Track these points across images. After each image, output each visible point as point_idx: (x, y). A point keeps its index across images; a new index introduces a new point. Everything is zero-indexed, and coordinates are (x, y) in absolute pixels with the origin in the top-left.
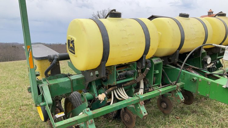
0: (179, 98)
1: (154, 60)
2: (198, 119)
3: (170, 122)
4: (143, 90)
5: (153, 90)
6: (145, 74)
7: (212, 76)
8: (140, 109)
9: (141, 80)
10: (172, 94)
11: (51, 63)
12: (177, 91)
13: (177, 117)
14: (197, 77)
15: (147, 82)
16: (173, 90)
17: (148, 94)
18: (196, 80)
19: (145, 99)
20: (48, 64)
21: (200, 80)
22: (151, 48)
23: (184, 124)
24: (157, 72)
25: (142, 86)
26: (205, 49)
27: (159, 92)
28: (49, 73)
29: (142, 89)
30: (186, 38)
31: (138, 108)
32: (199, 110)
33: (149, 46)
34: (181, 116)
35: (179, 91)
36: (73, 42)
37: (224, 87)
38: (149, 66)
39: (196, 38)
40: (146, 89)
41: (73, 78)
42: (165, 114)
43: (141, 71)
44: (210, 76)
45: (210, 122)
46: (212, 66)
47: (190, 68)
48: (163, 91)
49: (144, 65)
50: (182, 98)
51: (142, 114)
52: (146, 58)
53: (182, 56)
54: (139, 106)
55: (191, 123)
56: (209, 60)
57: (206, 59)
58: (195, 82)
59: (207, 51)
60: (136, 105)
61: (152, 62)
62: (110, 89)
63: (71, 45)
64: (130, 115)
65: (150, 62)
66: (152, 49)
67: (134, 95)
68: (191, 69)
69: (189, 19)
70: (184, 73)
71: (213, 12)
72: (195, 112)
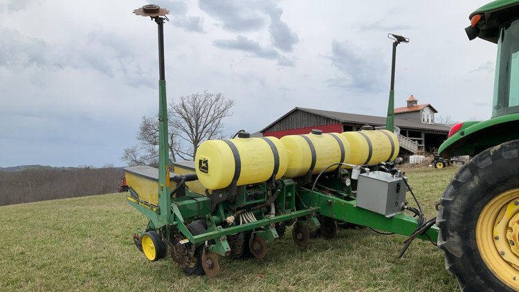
1: (285, 181)
5: (286, 214)
6: (275, 196)
7: (350, 198)
8: (271, 232)
9: (272, 203)
11: (177, 185)
12: (312, 216)
14: (332, 199)
16: (307, 213)
18: (331, 202)
19: (275, 222)
20: (174, 186)
21: (335, 202)
24: (290, 194)
25: (273, 211)
26: (347, 170)
28: (174, 196)
30: (317, 157)
31: (269, 230)
33: (279, 164)
35: (314, 215)
36: (206, 162)
37: (355, 206)
38: (280, 187)
39: (330, 157)
40: (278, 212)
41: (200, 200)
43: (271, 193)
44: (348, 198)
47: (326, 190)
48: (296, 215)
49: (274, 185)
50: (318, 224)
51: (273, 236)
52: (276, 179)
53: (315, 176)
56: (348, 182)
57: (345, 180)
58: (330, 204)
60: (267, 227)
61: (283, 183)
62: (239, 212)
63: (204, 165)
64: (259, 243)
65: (280, 183)
66: (282, 168)
68: (328, 192)
70: (319, 195)
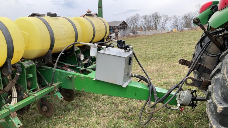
0: (57, 98)
1: (24, 63)
2: (80, 112)
3: (53, 124)
4: (17, 98)
5: (29, 96)
6: (15, 81)
7: (86, 71)
8: (13, 122)
9: (13, 86)
10: (51, 96)
12: (55, 92)
13: (61, 117)
14: (72, 74)
15: (21, 88)
16: (50, 91)
17: (20, 103)
18: (71, 77)
19: (17, 109)
21: (75, 77)
22: (15, 51)
23: (67, 121)
24: (31, 76)
25: (15, 94)
26: (78, 47)
27: (35, 97)
29: (15, 98)
30: (56, 38)
31: (10, 121)
32: (81, 104)
33: (13, 48)
34: (64, 114)
35: (57, 91)
37: (94, 79)
38: (19, 71)
39: (66, 37)
40: (20, 97)
42: (48, 118)
43: (11, 78)
45: (90, 112)
46: (88, 61)
47: (65, 66)
48: (39, 95)
49: (10, 71)
50: (61, 97)
51: (15, 126)
52: (13, 63)
53: (55, 55)
54: (10, 119)
55: (73, 119)
56: (82, 57)
57: (80, 56)
58: (71, 79)
59: (81, 49)
60: (7, 118)
61: (22, 66)
65: (20, 66)
66: (18, 52)
67: (3, 108)
68: (67, 67)
69: (57, 19)
70: (60, 72)
71: (91, 12)
72: (78, 106)
